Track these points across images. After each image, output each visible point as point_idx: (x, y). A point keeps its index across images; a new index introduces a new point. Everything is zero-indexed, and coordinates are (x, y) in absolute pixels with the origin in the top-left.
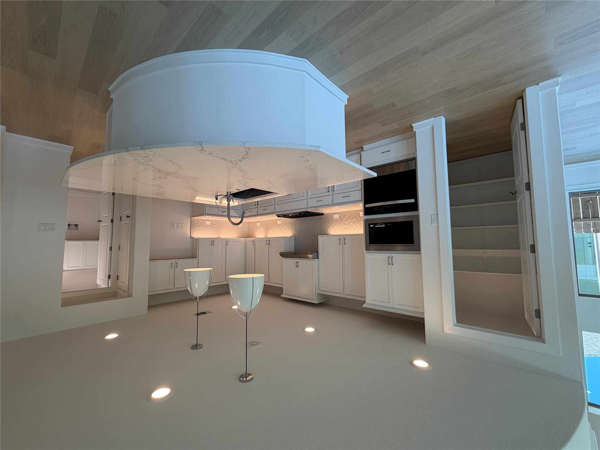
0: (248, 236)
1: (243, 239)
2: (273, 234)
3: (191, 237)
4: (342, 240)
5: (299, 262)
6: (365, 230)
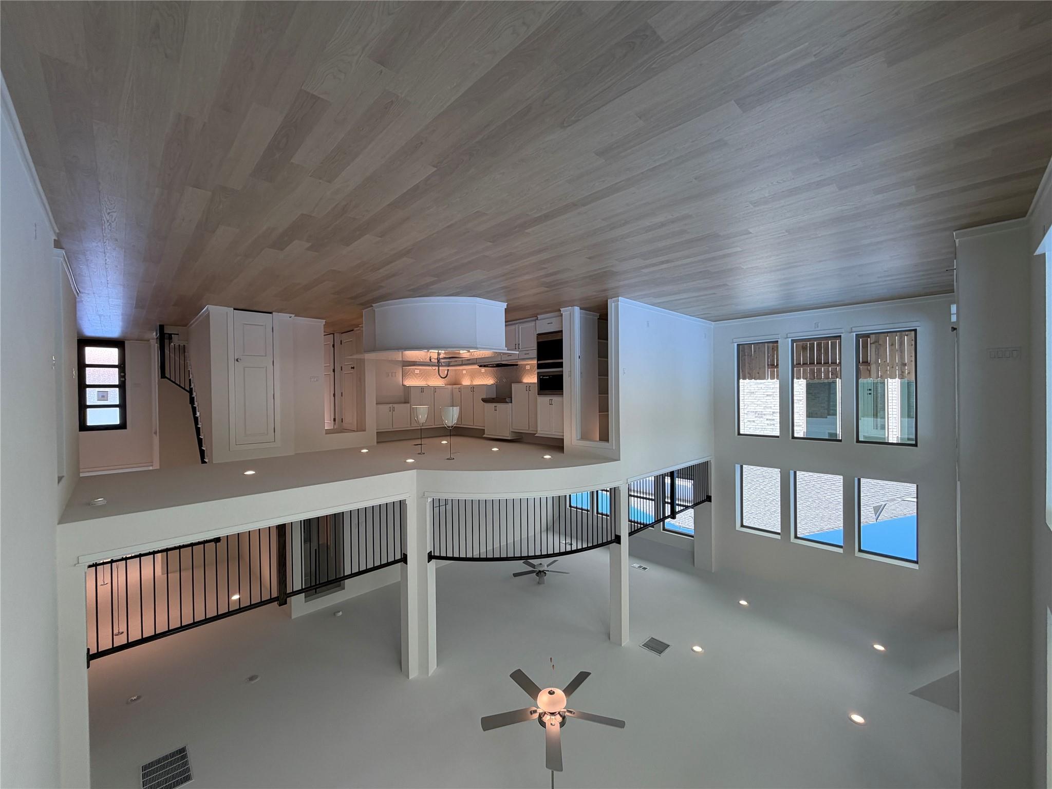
0: (456, 383)
1: (449, 386)
2: (478, 382)
3: (403, 385)
4: (528, 387)
5: (497, 406)
6: (537, 380)
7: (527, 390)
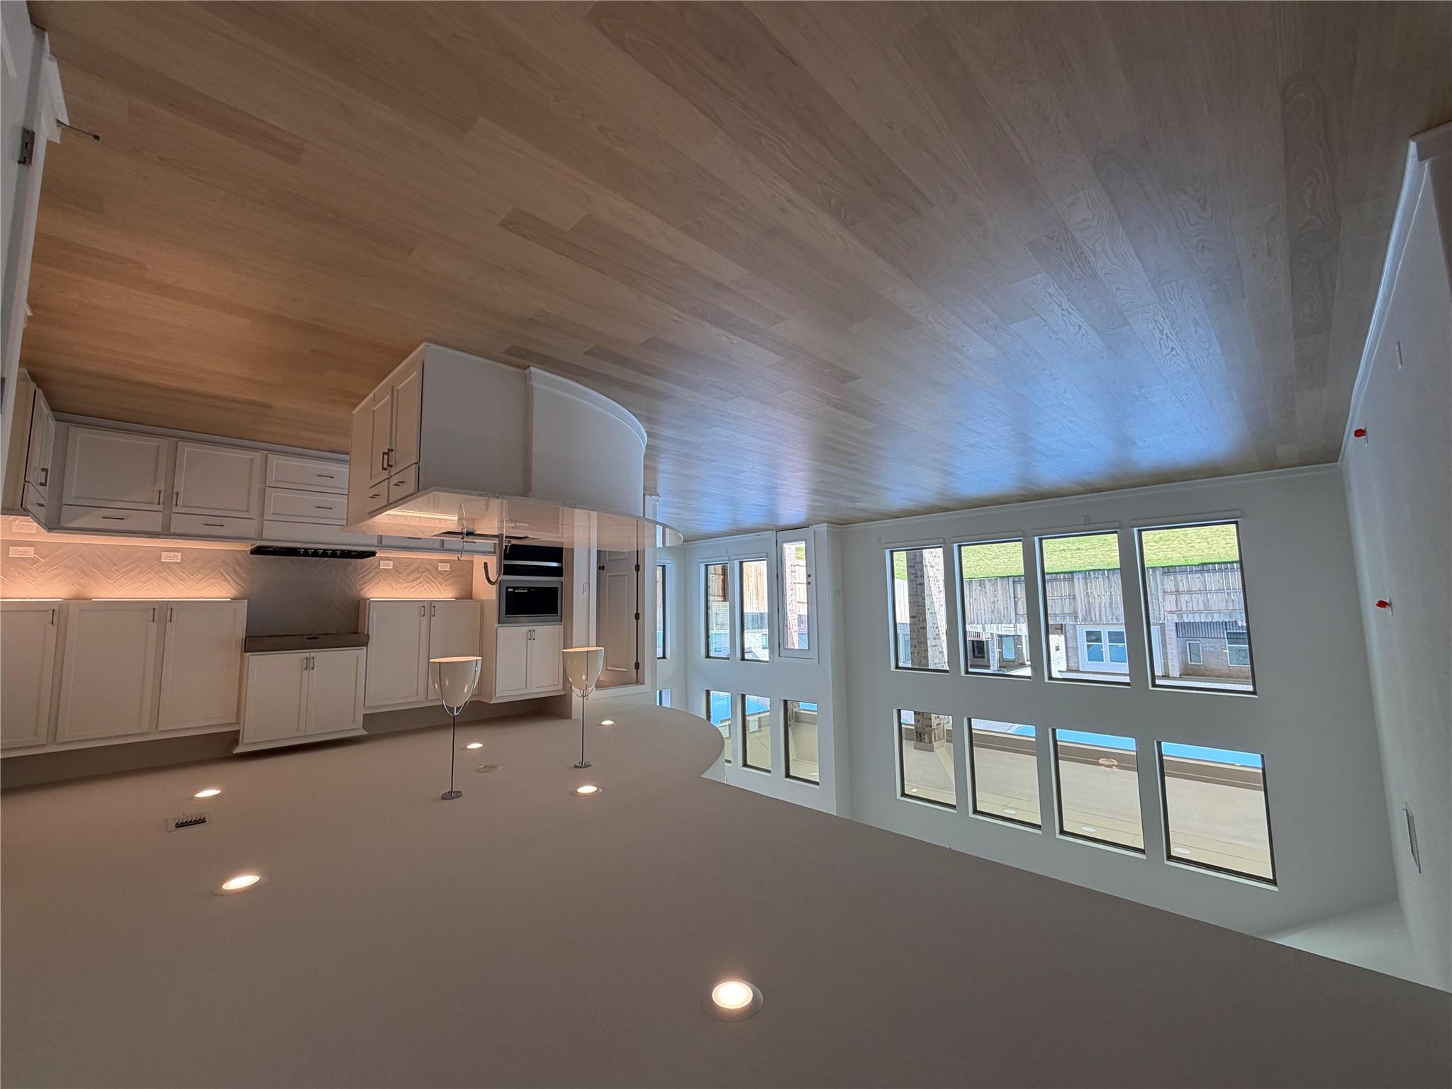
4: (429, 608)
5: (313, 658)
6: (498, 595)
7: (424, 616)
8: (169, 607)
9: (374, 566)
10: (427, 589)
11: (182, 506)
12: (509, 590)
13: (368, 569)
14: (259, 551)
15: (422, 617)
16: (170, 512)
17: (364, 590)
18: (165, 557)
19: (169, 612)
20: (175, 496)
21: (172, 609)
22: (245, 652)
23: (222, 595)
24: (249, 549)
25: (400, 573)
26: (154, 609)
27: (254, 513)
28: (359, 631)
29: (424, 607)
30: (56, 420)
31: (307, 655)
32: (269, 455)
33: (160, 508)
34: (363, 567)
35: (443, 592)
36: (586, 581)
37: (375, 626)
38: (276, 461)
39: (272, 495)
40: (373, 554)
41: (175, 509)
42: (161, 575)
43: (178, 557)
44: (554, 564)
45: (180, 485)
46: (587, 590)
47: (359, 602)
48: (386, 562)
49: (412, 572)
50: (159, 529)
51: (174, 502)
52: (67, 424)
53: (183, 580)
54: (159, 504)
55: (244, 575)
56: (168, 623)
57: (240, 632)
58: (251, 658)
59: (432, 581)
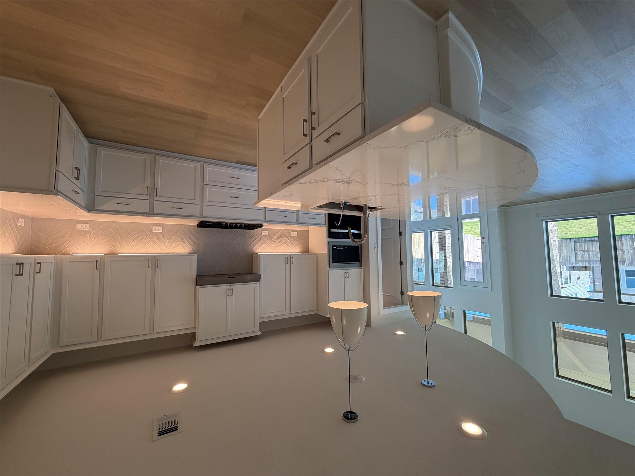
4: (289, 259)
5: (232, 289)
6: (328, 251)
7: (287, 263)
8: (157, 259)
9: (259, 234)
10: (286, 247)
11: (160, 196)
12: (334, 247)
13: (256, 236)
14: (202, 225)
15: (287, 264)
16: (153, 200)
17: (254, 248)
18: (154, 229)
19: (157, 261)
20: (155, 190)
21: (158, 260)
22: (197, 285)
23: (184, 251)
24: (196, 224)
25: (272, 238)
26: (149, 260)
27: (198, 201)
28: (253, 272)
29: (287, 258)
30: (89, 143)
31: (229, 287)
32: (205, 165)
33: (148, 197)
34: (253, 235)
35: (294, 249)
36: (375, 242)
37: (263, 269)
38: (209, 168)
39: (207, 189)
40: (261, 226)
41: (156, 198)
42: (153, 240)
43: (160, 229)
44: (356, 232)
45: (158, 184)
46: (376, 247)
47: (252, 254)
48: (265, 231)
49: (278, 237)
50: (147, 211)
51: (155, 195)
52: (96, 145)
53: (164, 243)
54: (147, 195)
55: (194, 240)
56: (156, 268)
57: (194, 273)
58: (200, 289)
59: (289, 243)
